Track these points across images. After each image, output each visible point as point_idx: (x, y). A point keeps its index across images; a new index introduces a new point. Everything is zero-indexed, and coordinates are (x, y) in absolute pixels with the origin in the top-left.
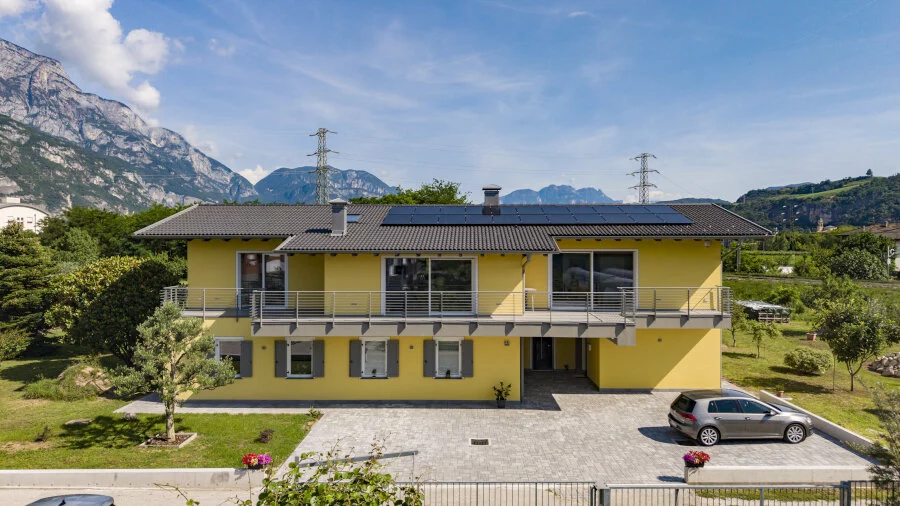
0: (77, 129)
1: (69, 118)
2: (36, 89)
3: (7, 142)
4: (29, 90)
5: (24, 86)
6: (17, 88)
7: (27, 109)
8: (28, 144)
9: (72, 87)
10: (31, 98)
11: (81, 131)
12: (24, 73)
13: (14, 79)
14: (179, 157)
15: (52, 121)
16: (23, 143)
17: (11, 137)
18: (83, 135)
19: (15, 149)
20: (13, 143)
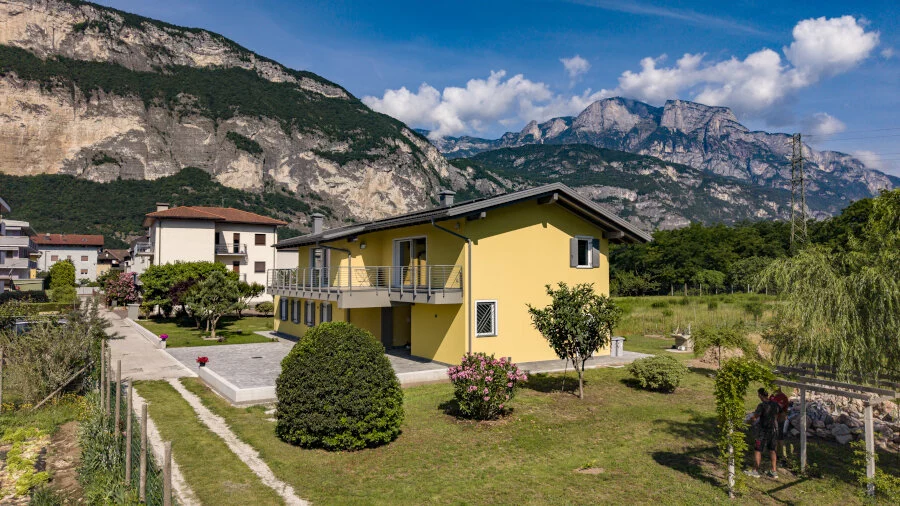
0: (745, 167)
1: (738, 158)
2: (710, 137)
3: (684, 187)
4: (705, 139)
5: (701, 137)
6: (695, 139)
7: (703, 156)
8: (701, 187)
9: (740, 128)
10: (706, 146)
11: (748, 169)
12: (701, 125)
13: (693, 132)
14: (851, 180)
15: (723, 163)
16: (697, 186)
17: (688, 183)
18: (750, 172)
19: (691, 192)
20: (690, 188)
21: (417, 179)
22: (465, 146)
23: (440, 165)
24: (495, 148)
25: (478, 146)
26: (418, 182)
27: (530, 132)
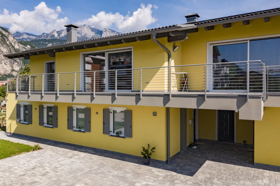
21: (4, 48)
22: (25, 36)
23: (15, 43)
24: (38, 39)
25: (31, 37)
26: (5, 49)
27: (54, 34)
